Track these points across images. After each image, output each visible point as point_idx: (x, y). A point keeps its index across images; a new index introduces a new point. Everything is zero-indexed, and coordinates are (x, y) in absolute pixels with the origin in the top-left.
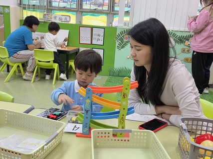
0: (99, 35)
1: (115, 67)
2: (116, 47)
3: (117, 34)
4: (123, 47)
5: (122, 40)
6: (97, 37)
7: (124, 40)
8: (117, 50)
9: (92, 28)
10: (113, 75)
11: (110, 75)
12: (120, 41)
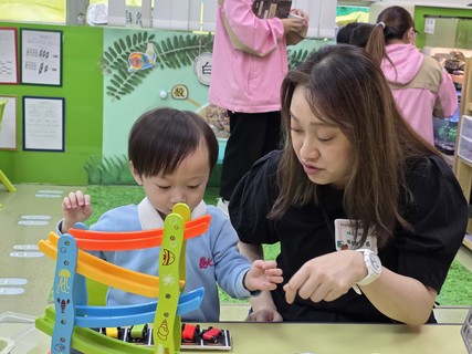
0: (44, 54)
1: (104, 153)
2: (105, 90)
3: (106, 49)
4: (127, 90)
5: (121, 66)
6: (38, 61)
7: (131, 68)
8: (107, 99)
9: (19, 30)
10: (100, 182)
11: (90, 182)
12: (115, 72)
